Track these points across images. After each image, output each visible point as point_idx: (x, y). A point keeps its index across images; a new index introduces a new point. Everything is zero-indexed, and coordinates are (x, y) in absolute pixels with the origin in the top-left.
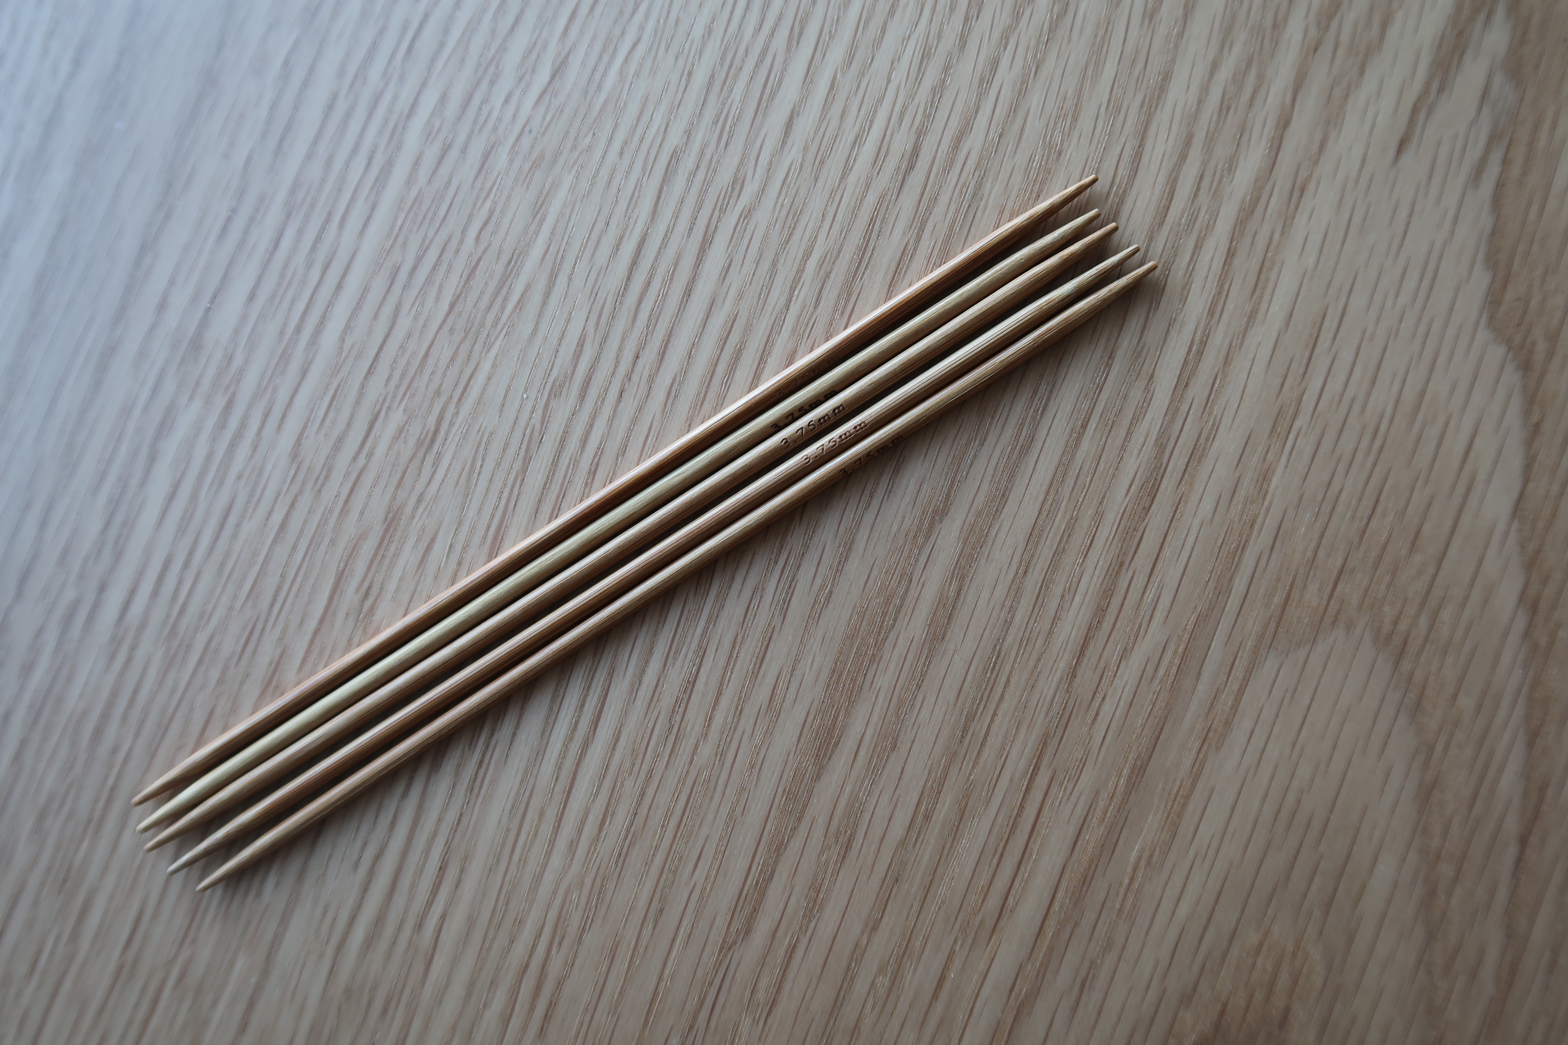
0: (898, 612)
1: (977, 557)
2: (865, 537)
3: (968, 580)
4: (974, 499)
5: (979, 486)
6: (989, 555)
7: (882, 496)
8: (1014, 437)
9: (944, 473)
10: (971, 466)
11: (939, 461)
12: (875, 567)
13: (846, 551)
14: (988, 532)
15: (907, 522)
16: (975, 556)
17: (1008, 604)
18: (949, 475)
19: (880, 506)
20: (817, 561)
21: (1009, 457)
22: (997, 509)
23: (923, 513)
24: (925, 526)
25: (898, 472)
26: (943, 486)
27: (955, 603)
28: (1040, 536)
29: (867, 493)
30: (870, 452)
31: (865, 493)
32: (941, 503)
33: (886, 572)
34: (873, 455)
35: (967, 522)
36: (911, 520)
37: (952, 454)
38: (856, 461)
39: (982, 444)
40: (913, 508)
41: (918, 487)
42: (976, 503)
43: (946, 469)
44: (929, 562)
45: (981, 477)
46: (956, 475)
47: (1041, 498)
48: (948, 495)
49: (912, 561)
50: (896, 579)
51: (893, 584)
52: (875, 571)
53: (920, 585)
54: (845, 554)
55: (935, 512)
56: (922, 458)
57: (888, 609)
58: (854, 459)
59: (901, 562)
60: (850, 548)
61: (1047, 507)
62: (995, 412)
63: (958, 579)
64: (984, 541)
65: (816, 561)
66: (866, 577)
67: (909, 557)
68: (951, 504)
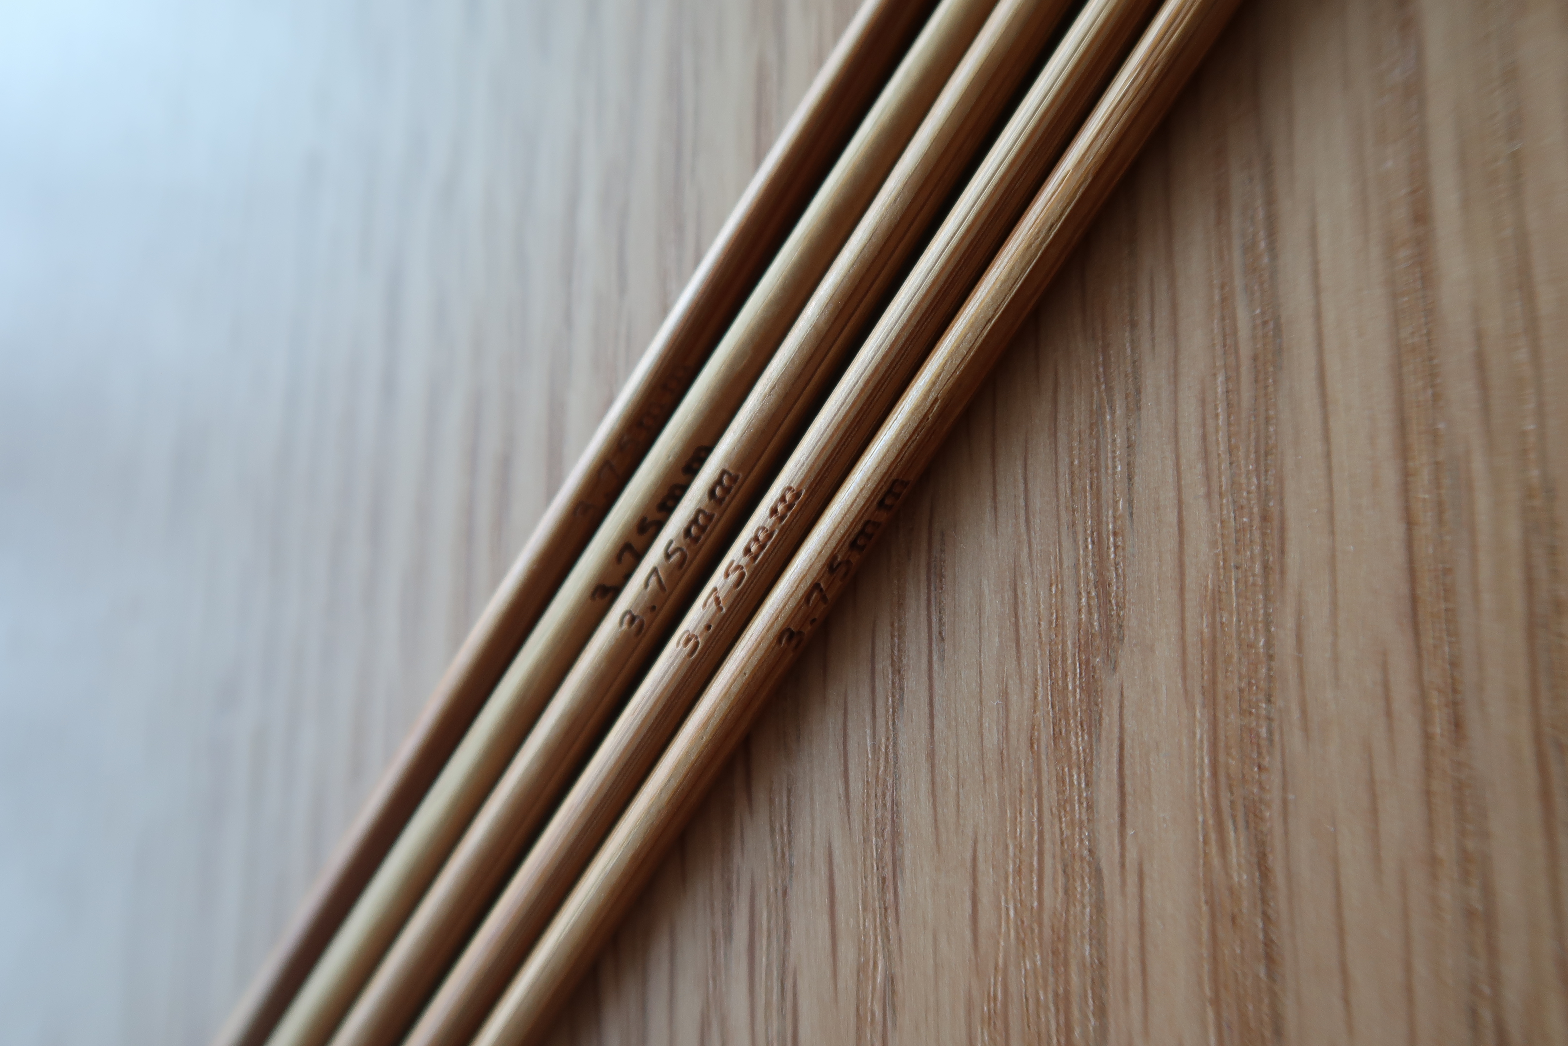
0: (1099, 983)
1: (1270, 732)
2: (924, 788)
3: (1272, 815)
4: (1181, 565)
5: (1180, 522)
6: (1304, 712)
7: (924, 659)
8: (1218, 347)
9: (1064, 529)
10: (1130, 478)
11: (1037, 503)
12: (981, 866)
13: (888, 844)
14: (1269, 644)
15: (1019, 704)
16: (1263, 732)
17: (1445, 850)
18: (1080, 528)
19: (931, 687)
20: (826, 900)
21: (1229, 405)
22: (1266, 567)
23: (1053, 663)
24: (1074, 698)
25: (941, 576)
26: (1076, 566)
27: (1264, 901)
28: (1448, 592)
29: (883, 664)
30: (833, 558)
31: (879, 667)
32: (1090, 613)
33: (1018, 871)
34: (848, 562)
35: (1192, 639)
36: (1028, 695)
37: (1063, 469)
38: (807, 597)
39: (1134, 406)
40: (1019, 659)
41: (1008, 595)
42: (1191, 574)
43: (1065, 517)
44: (1129, 799)
45: (1171, 494)
46: (1100, 522)
47: (1390, 476)
48: (1102, 584)
49: (1079, 812)
50: (1055, 880)
51: (1053, 899)
52: (987, 879)
53: (1132, 879)
54: (888, 854)
55: (1085, 645)
56: (988, 516)
57: (1067, 982)
58: (800, 593)
59: (1047, 826)
60: (896, 834)
61: (1423, 493)
62: (1133, 306)
63: (1241, 823)
64: (1270, 678)
65: (823, 901)
66: (968, 904)
67: (1064, 803)
68: (1121, 606)
